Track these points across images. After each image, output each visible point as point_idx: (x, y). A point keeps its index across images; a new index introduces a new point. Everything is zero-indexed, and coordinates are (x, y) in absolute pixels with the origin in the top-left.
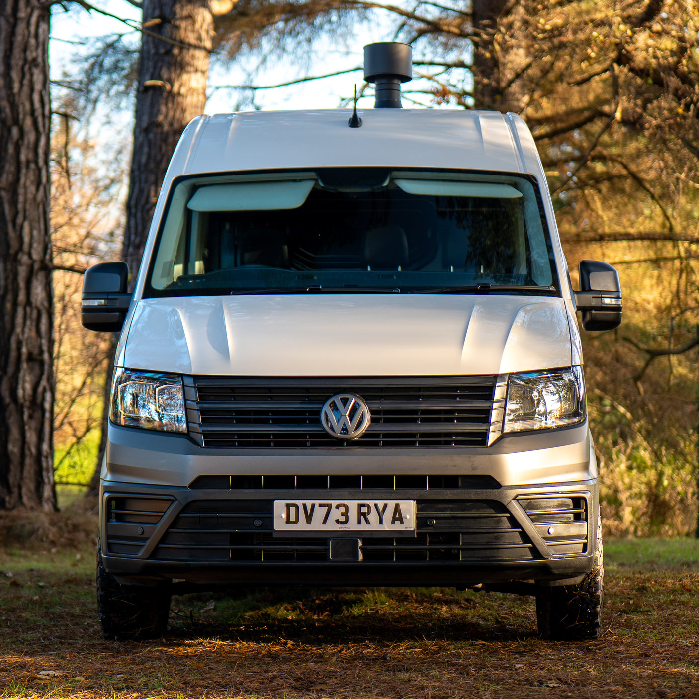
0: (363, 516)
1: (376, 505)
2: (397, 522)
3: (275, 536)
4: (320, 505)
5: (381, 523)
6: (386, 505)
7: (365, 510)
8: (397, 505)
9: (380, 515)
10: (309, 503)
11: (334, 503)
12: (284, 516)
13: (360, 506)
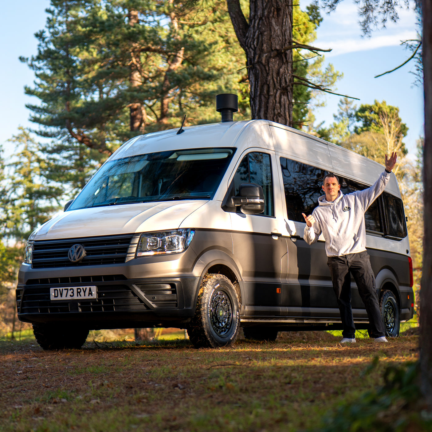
0: (79, 293)
1: (83, 288)
2: (90, 295)
3: (51, 302)
4: (65, 289)
5: (85, 296)
6: (86, 288)
7: (79, 290)
8: (90, 288)
9: (85, 292)
10: (61, 288)
11: (69, 288)
12: (53, 294)
13: (78, 289)
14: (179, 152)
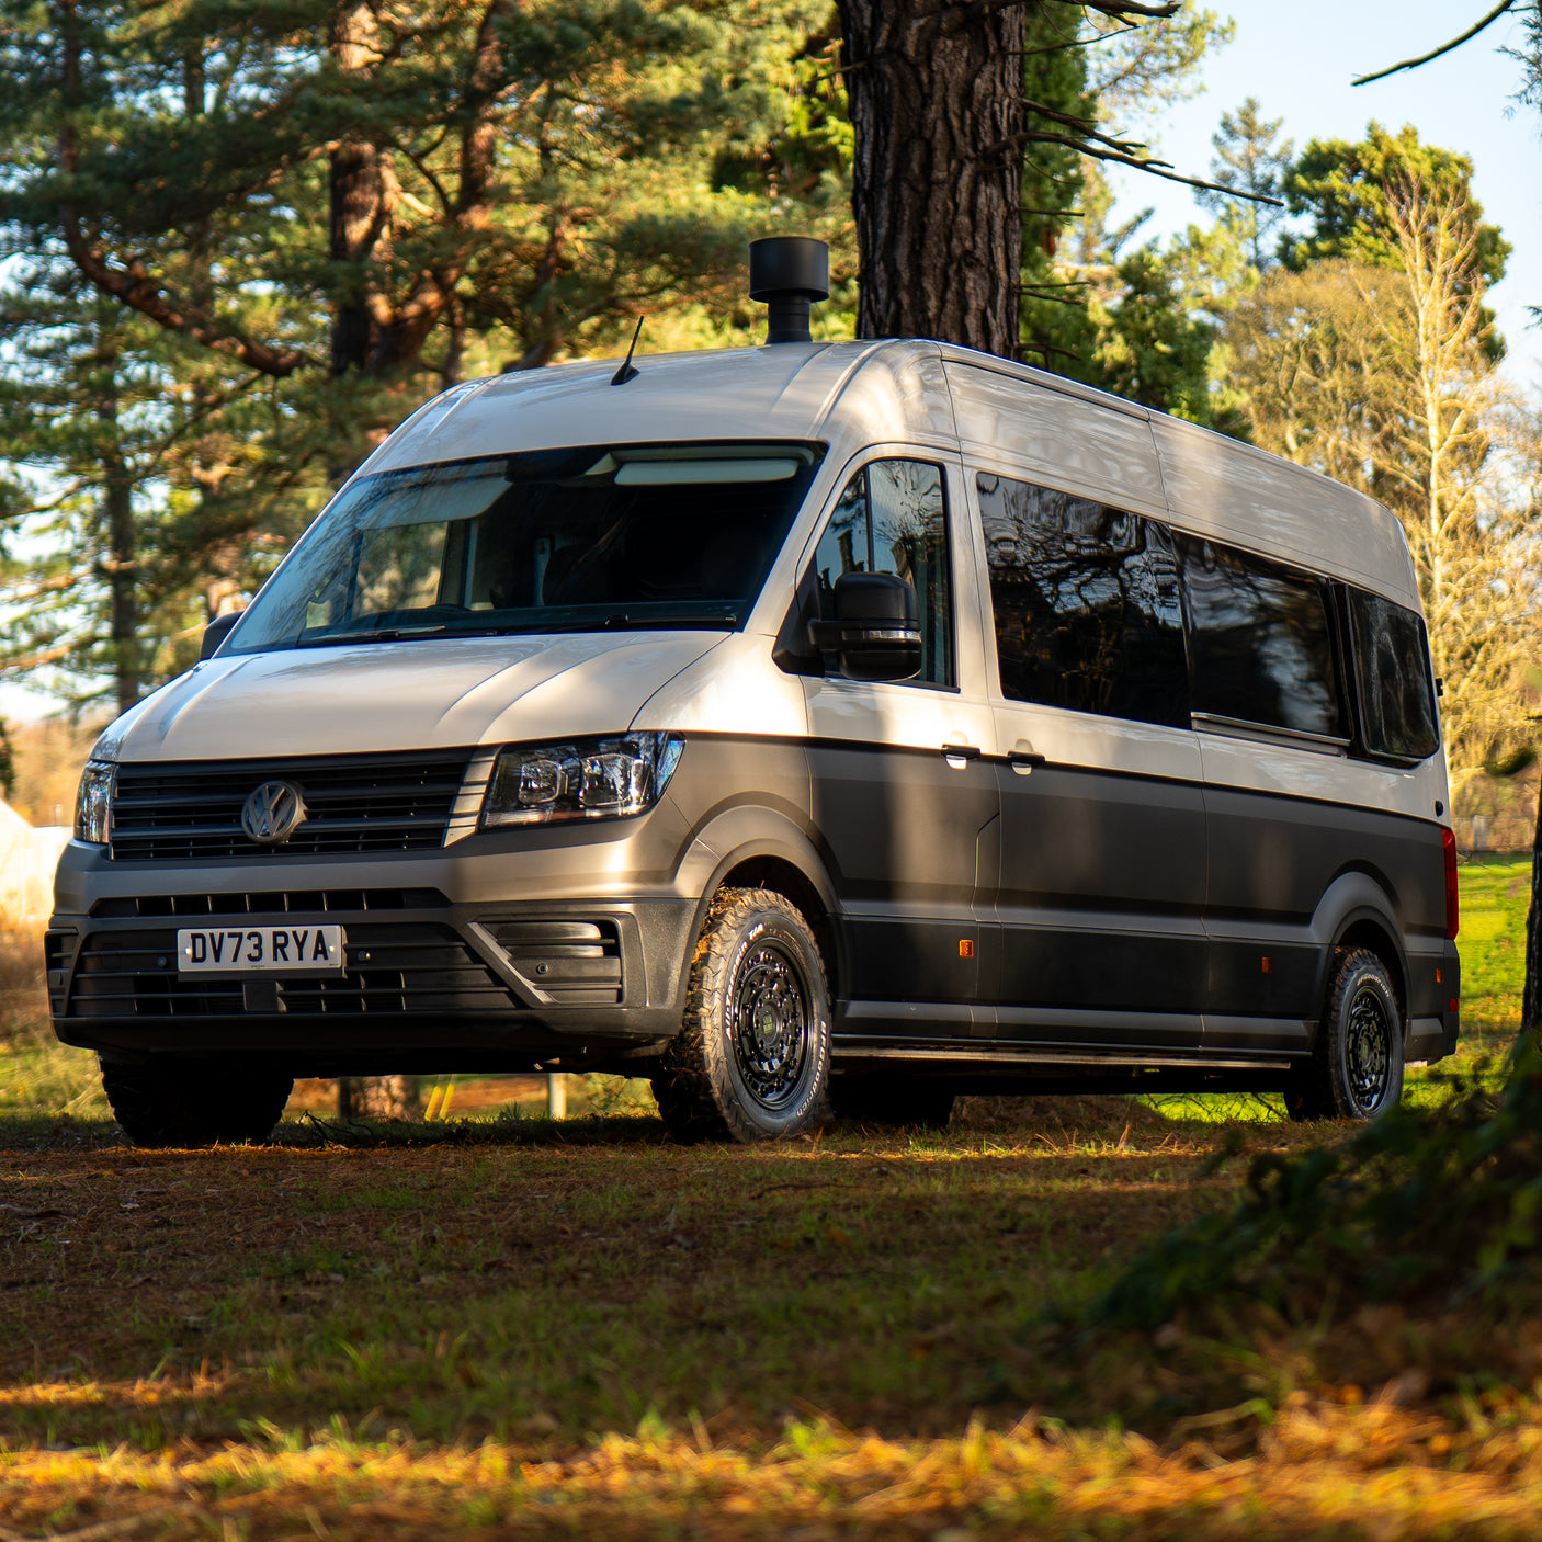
0: (279, 948)
1: (294, 933)
2: (320, 957)
3: (180, 979)
4: (231, 935)
5: (301, 958)
6: (306, 933)
7: (281, 940)
8: (320, 934)
9: (300, 945)
10: (217, 932)
11: (246, 931)
12: (189, 951)
13: (276, 935)
14: (622, 454)
